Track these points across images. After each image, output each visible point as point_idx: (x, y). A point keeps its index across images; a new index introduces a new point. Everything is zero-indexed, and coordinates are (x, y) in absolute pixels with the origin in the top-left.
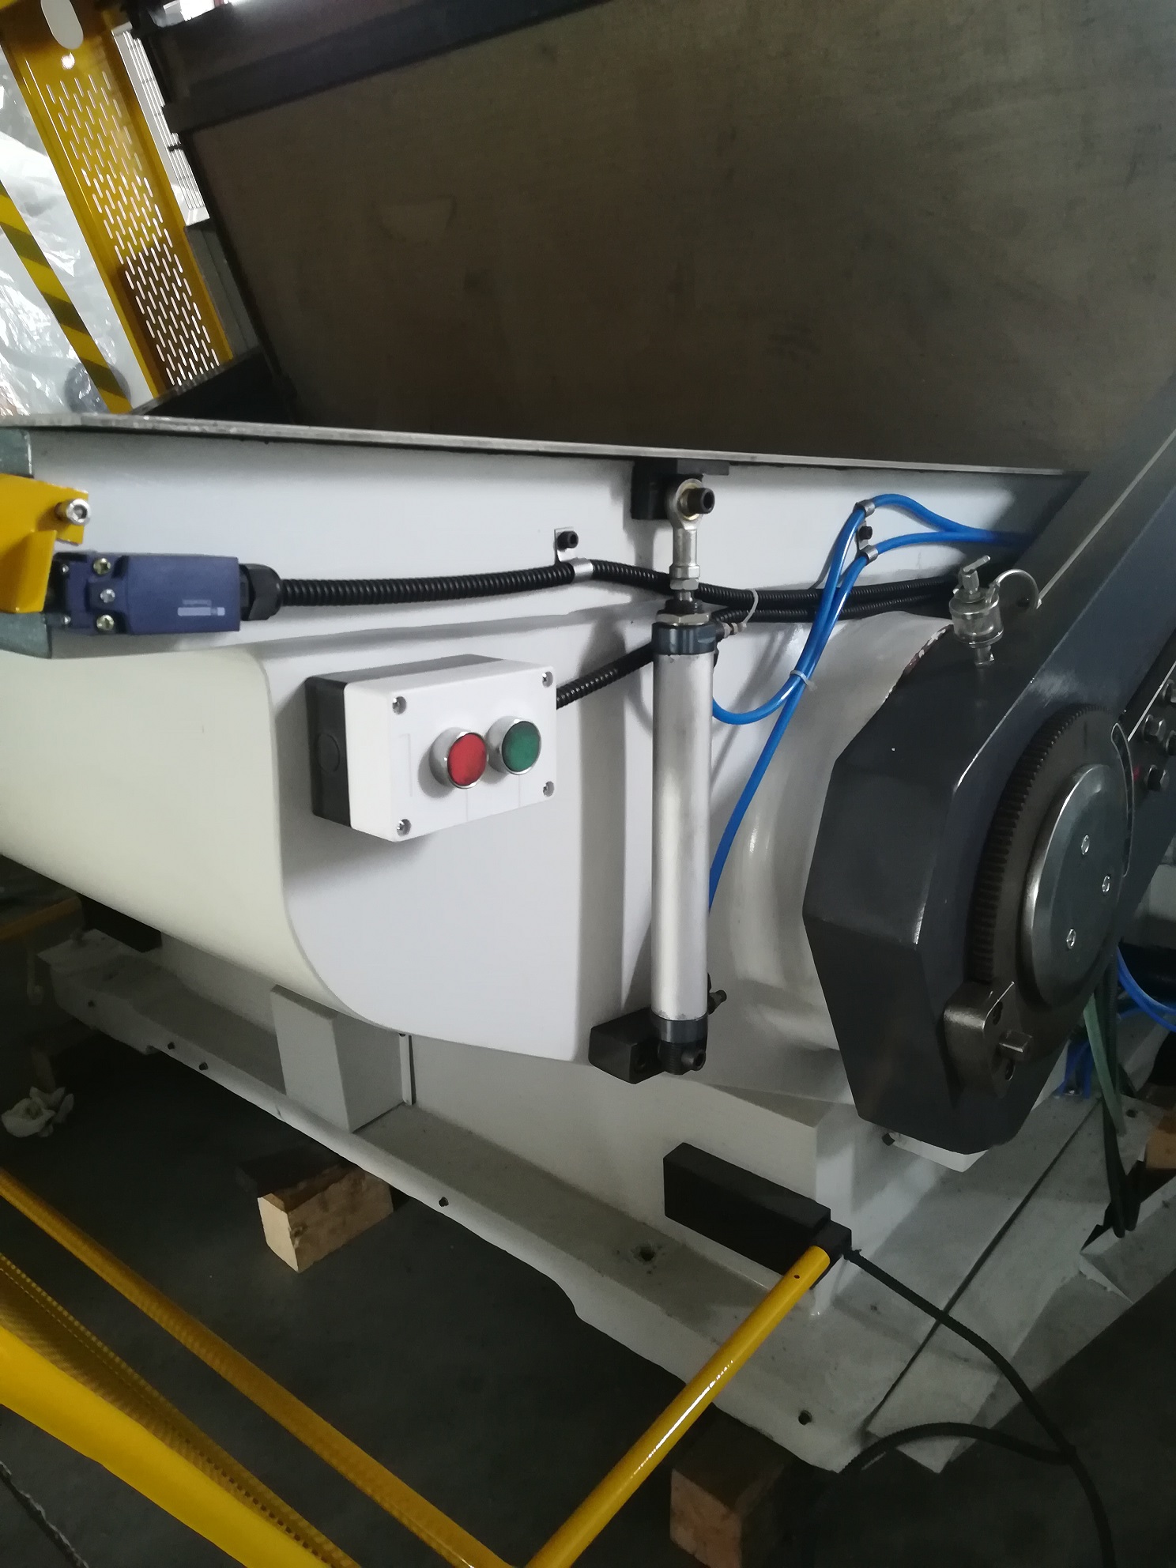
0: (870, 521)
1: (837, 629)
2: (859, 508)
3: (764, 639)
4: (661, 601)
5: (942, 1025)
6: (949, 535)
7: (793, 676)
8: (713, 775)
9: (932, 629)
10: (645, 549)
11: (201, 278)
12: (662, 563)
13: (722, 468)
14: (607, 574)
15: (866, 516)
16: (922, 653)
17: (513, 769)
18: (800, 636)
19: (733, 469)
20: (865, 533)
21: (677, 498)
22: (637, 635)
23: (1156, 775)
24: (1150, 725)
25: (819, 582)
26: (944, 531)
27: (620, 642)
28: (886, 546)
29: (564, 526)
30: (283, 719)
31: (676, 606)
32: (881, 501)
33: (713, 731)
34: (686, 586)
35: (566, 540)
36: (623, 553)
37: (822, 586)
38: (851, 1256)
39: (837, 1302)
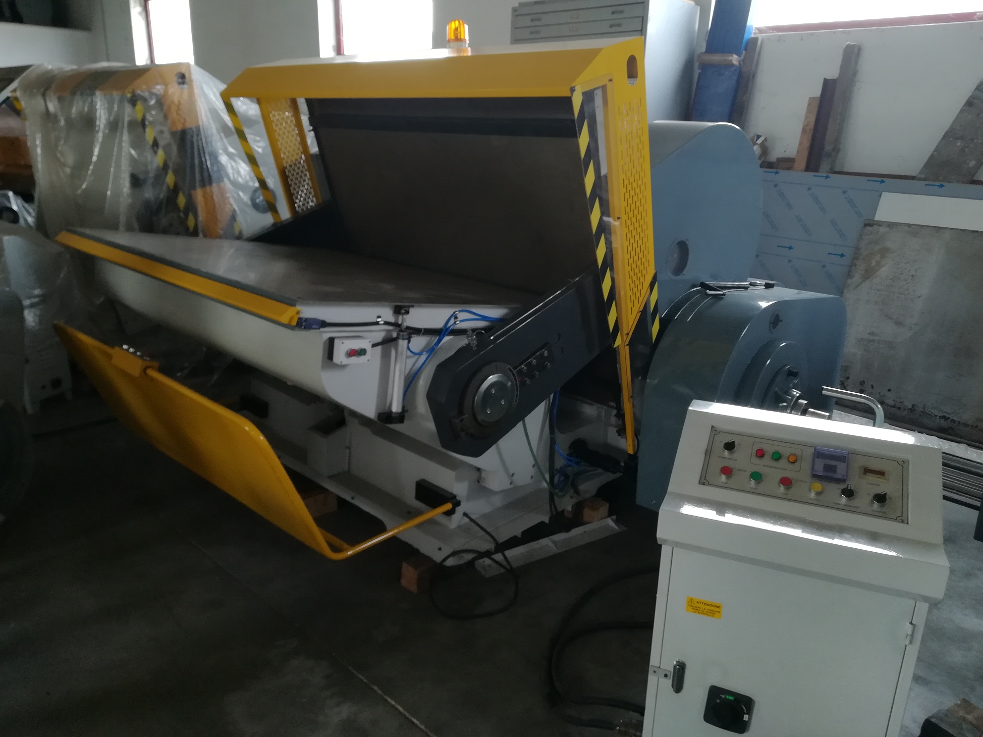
0: (457, 316)
1: (445, 337)
2: (455, 312)
3: (426, 338)
6: (486, 319)
7: (434, 346)
11: (313, 172)
13: (412, 306)
14: (386, 323)
15: (456, 314)
16: (464, 346)
17: (363, 355)
18: (436, 338)
19: (414, 306)
20: (456, 318)
21: (403, 311)
22: (395, 335)
23: (526, 380)
24: (523, 368)
25: (443, 327)
26: (484, 318)
27: (391, 336)
28: (464, 321)
29: (379, 315)
30: (325, 344)
31: (401, 331)
32: (460, 311)
34: (404, 326)
35: (378, 317)
36: (392, 320)
38: (465, 514)
39: (459, 527)
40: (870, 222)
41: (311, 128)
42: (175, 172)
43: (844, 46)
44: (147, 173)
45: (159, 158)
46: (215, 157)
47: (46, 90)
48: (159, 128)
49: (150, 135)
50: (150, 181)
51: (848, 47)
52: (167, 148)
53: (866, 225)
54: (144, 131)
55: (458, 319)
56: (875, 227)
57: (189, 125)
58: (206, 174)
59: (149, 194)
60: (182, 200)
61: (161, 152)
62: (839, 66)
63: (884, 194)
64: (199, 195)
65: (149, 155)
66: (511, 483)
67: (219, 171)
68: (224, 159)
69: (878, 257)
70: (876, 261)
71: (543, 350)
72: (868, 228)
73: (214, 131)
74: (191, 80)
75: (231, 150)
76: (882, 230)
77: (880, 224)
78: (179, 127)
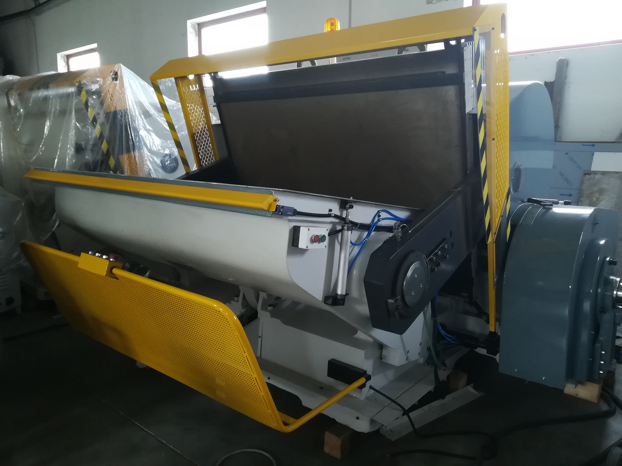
0: (380, 214)
1: (373, 233)
2: (379, 211)
3: (360, 232)
4: (343, 222)
5: (387, 302)
6: (396, 219)
7: (365, 239)
8: (350, 254)
9: (391, 235)
10: (342, 213)
11: (214, 138)
12: (344, 216)
13: (355, 202)
14: (336, 216)
15: (380, 213)
16: (388, 238)
17: (322, 242)
18: (366, 233)
19: (357, 202)
20: (379, 216)
21: (348, 206)
22: (339, 228)
23: (434, 268)
24: (433, 258)
25: (371, 223)
26: (395, 218)
27: (336, 228)
28: (383, 219)
29: (330, 208)
30: (290, 231)
31: (346, 223)
32: (382, 211)
33: (350, 247)
34: (347, 220)
35: (330, 210)
36: (338, 214)
37: (371, 224)
38: (371, 387)
39: (367, 398)
40: (588, 172)
41: (215, 104)
42: (108, 142)
43: (558, 61)
44: (87, 141)
45: (97, 131)
46: (136, 131)
47: (9, 90)
48: (97, 110)
49: (91, 113)
50: (89, 147)
51: (560, 60)
52: (102, 125)
53: (585, 174)
54: (87, 110)
55: (381, 218)
56: (592, 175)
57: (118, 109)
58: (131, 143)
59: (88, 157)
60: (112, 162)
61: (98, 127)
62: (555, 73)
63: (596, 153)
64: (124, 158)
65: (90, 128)
66: (407, 359)
67: (139, 142)
68: (142, 133)
69: (597, 195)
70: (596, 198)
71: (444, 244)
72: (587, 176)
73: (137, 113)
74: (122, 77)
75: (148, 127)
76: (597, 177)
77: (595, 173)
78: (113, 110)
